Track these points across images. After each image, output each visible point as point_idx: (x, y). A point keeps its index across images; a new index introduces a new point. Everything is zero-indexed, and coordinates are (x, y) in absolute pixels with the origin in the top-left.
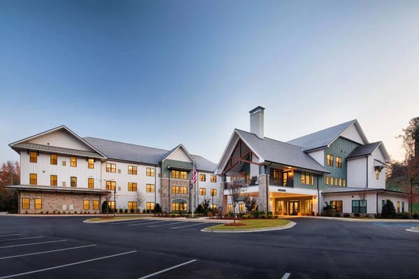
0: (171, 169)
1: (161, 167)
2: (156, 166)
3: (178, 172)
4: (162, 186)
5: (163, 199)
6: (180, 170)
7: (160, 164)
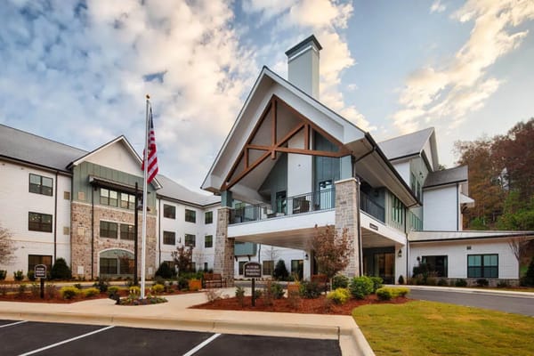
0: (97, 185)
1: (72, 178)
2: (57, 172)
3: (114, 195)
4: (73, 218)
5: (76, 247)
6: (120, 190)
7: (69, 171)
